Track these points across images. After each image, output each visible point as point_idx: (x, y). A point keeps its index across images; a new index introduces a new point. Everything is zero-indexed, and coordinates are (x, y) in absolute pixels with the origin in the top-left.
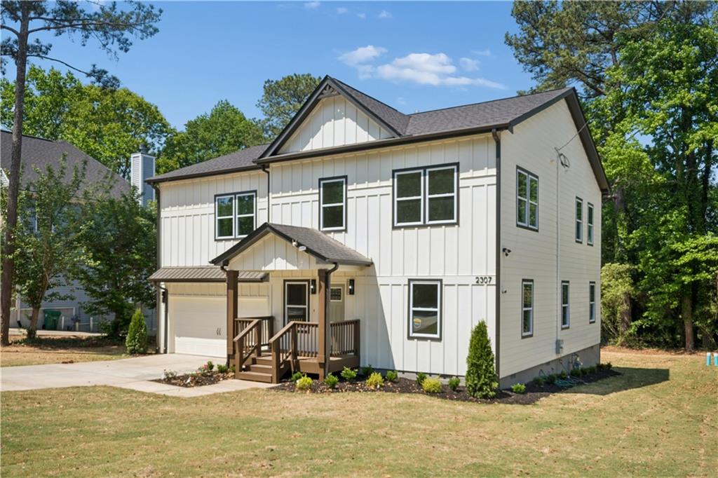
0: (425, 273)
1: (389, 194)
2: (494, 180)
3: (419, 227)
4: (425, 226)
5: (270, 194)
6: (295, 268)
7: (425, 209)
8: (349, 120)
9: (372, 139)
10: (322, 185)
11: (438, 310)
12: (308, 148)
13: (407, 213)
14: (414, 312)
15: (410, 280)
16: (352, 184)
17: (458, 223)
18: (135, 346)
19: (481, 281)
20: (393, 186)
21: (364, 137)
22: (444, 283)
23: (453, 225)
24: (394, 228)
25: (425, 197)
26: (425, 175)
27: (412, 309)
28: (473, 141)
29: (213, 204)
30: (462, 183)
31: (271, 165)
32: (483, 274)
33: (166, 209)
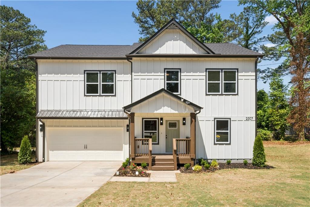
0: (222, 115)
1: (204, 79)
2: (254, 78)
3: (219, 95)
4: (222, 95)
5: (133, 73)
6: (177, 112)
7: (222, 87)
8: (181, 42)
9: (194, 53)
10: (166, 72)
11: (229, 131)
12: (157, 52)
13: (213, 89)
14: (217, 132)
15: (215, 119)
16: (184, 72)
17: (238, 94)
18: (27, 158)
19: (248, 119)
20: (206, 76)
21: (190, 51)
22: (231, 120)
23: (236, 95)
24: (207, 95)
25: (222, 82)
26: (222, 72)
27: (216, 131)
28: (244, 60)
29: (83, 75)
30: (239, 78)
31: (133, 58)
32: (249, 116)
33: (43, 75)
